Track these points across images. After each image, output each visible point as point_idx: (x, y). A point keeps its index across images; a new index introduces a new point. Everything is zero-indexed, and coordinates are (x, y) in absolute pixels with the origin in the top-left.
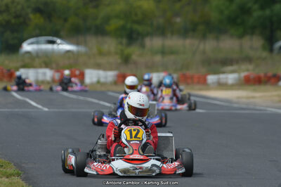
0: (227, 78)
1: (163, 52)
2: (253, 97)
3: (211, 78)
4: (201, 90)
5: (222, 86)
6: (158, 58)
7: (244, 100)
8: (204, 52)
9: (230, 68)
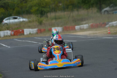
0: (84, 26)
1: (56, 18)
2: (96, 33)
3: (77, 27)
4: (73, 32)
5: (82, 30)
6: (54, 21)
7: (92, 35)
8: (73, 17)
9: (84, 22)
